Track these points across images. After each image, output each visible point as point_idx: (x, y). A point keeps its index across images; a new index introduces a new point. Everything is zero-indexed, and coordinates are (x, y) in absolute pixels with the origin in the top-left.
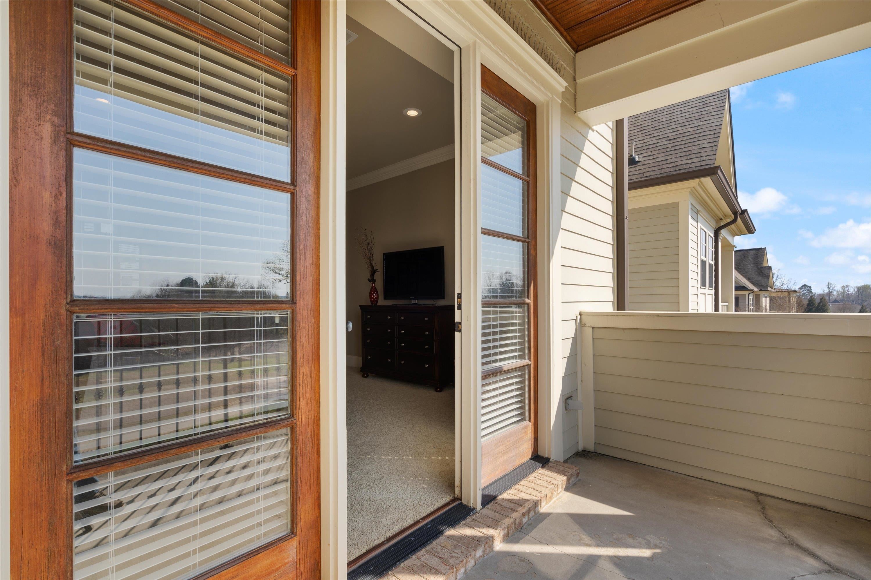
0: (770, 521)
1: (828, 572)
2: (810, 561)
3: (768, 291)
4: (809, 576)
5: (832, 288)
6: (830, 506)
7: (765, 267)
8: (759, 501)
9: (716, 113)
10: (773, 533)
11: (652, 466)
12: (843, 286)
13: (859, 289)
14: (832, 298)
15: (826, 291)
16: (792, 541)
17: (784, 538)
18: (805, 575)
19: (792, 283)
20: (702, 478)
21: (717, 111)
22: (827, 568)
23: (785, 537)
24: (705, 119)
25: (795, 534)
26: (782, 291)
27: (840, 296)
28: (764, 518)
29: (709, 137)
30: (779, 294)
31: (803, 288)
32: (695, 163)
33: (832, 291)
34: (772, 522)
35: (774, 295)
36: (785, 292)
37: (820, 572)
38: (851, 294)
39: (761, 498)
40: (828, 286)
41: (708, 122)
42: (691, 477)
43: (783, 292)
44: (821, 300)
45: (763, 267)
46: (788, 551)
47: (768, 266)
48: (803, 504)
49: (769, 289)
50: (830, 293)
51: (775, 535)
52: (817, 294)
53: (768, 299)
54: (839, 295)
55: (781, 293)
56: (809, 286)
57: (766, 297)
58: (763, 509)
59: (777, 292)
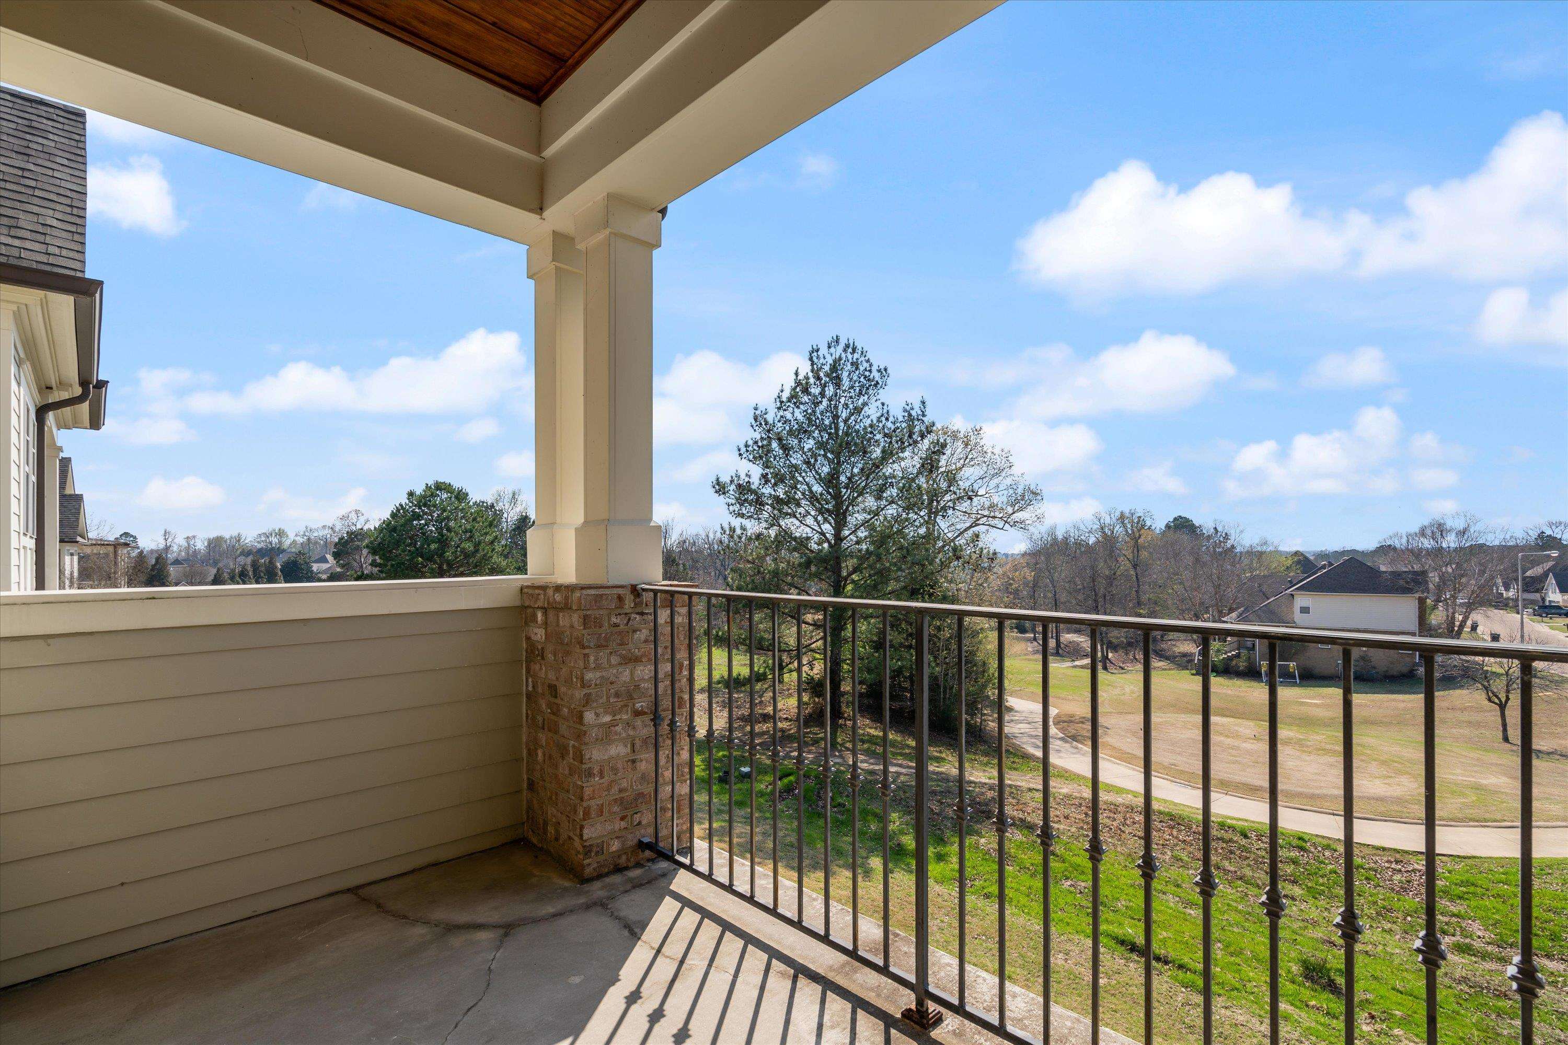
0: (402, 917)
1: (506, 935)
2: (483, 936)
3: (77, 542)
4: (498, 955)
5: (170, 540)
6: (443, 855)
7: (70, 495)
8: (364, 900)
9: (66, 162)
10: (420, 931)
11: (135, 951)
12: (188, 538)
13: (210, 542)
14: (171, 557)
15: (162, 546)
16: (447, 925)
17: (436, 929)
18: (495, 956)
19: (107, 528)
20: (256, 913)
21: (67, 159)
22: (502, 931)
23: (436, 926)
24: (40, 162)
25: (440, 914)
26: (101, 543)
27: (183, 554)
28: (391, 918)
29: (58, 207)
30: (96, 550)
31: (123, 538)
32: (34, 253)
33: (170, 546)
34: (405, 917)
35: (88, 550)
36: (107, 545)
37: (501, 942)
38: (200, 550)
39: (363, 892)
40: (165, 536)
41: (50, 173)
42: (232, 925)
43: (103, 545)
44: (157, 559)
45: (66, 495)
46: (456, 941)
47: (77, 495)
48: (413, 871)
49: (79, 539)
50: (167, 548)
51: (424, 931)
52: (147, 549)
53: (76, 558)
54: (180, 551)
55: (99, 547)
56: (132, 536)
57: (72, 555)
58: (379, 906)
59: (92, 545)
